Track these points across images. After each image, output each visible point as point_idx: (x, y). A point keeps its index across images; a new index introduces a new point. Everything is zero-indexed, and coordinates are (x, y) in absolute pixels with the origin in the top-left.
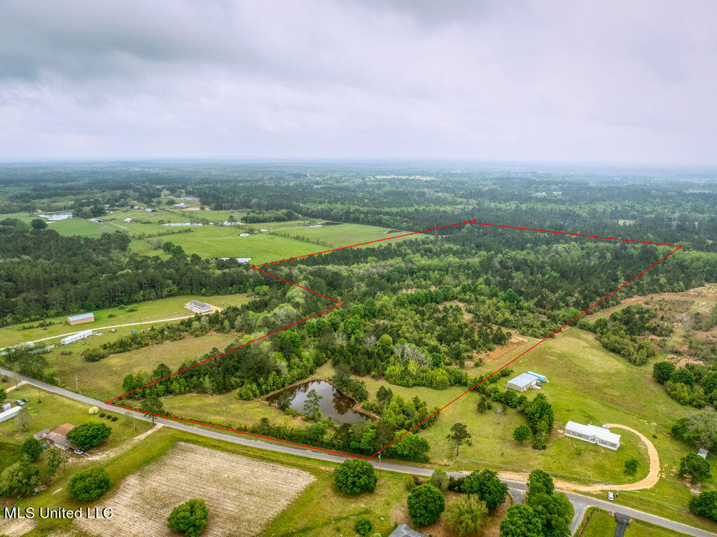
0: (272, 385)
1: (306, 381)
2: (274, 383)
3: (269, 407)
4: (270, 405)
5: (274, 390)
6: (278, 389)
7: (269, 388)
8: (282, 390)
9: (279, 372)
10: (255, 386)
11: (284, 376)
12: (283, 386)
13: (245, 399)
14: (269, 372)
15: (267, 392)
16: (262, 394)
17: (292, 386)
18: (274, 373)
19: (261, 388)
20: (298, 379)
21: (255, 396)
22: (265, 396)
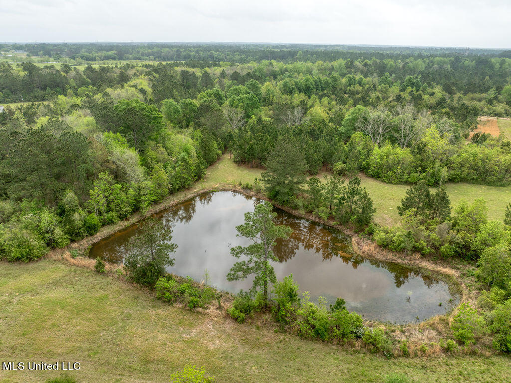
0: (103, 208)
1: (189, 195)
2: (109, 203)
3: (99, 278)
4: (99, 270)
5: (111, 222)
6: (123, 217)
7: (95, 219)
8: (134, 219)
9: (119, 176)
10: (47, 217)
11: (134, 184)
12: (136, 209)
13: (18, 260)
14: (90, 176)
15: (91, 229)
16: (74, 235)
17: (158, 208)
18: (105, 176)
19: (71, 222)
20: (172, 192)
21: (52, 244)
22: (86, 243)
